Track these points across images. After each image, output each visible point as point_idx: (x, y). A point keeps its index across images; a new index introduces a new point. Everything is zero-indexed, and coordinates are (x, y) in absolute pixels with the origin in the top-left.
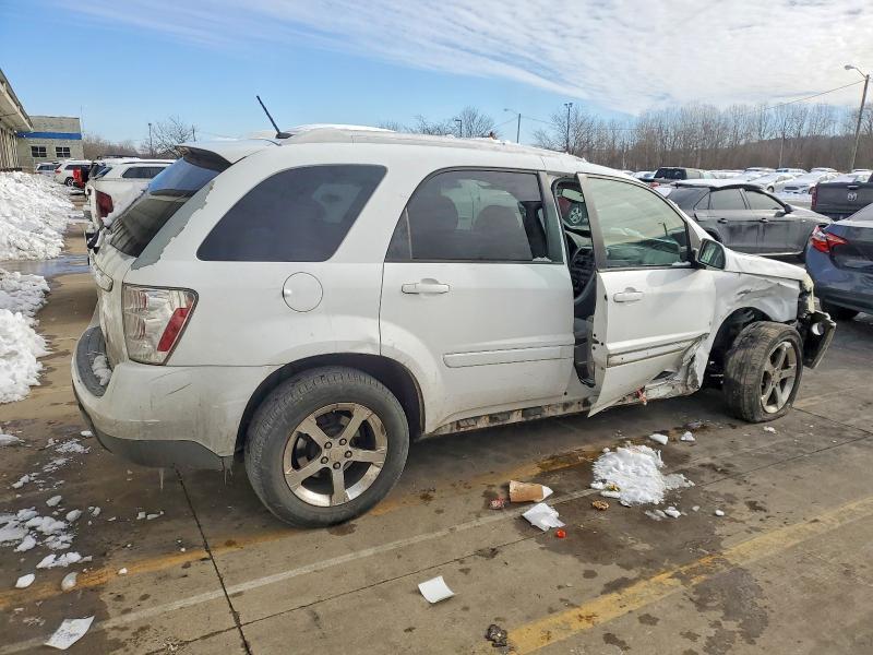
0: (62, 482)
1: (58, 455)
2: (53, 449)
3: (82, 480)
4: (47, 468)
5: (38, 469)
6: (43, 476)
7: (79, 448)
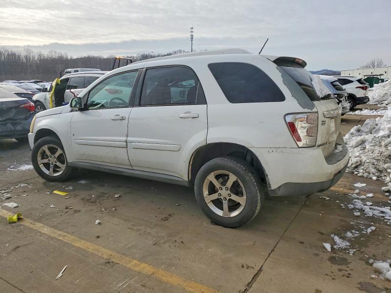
0: (352, 223)
1: (349, 240)
2: (352, 246)
3: (342, 220)
4: (357, 234)
5: (362, 235)
6: (360, 230)
7: (337, 239)
